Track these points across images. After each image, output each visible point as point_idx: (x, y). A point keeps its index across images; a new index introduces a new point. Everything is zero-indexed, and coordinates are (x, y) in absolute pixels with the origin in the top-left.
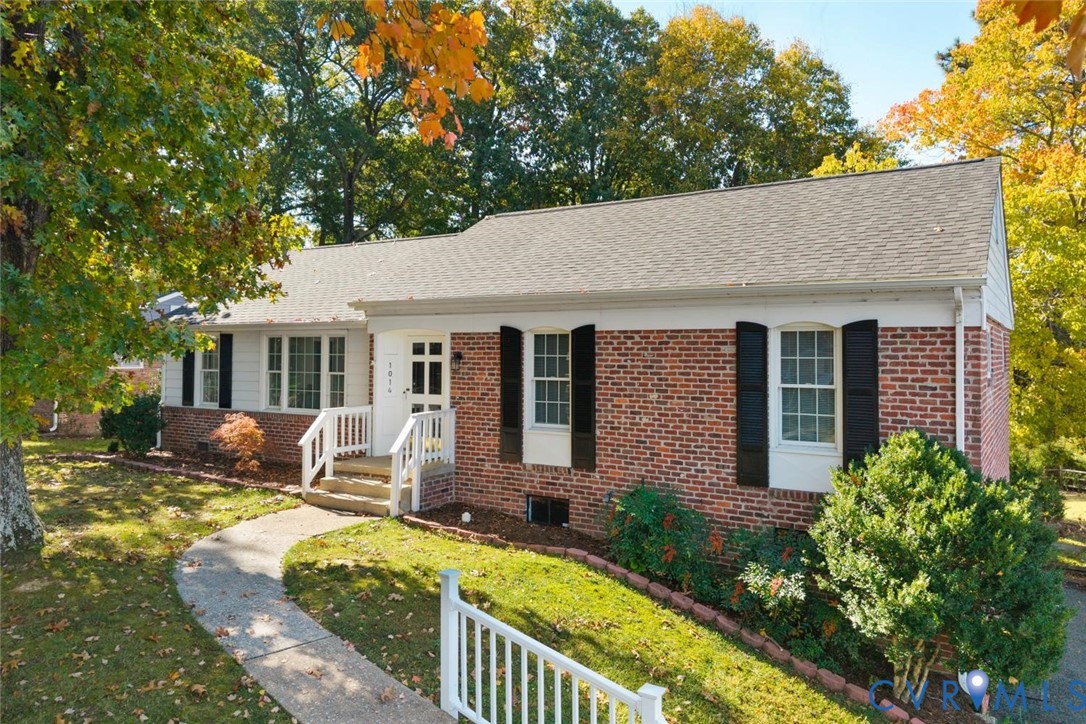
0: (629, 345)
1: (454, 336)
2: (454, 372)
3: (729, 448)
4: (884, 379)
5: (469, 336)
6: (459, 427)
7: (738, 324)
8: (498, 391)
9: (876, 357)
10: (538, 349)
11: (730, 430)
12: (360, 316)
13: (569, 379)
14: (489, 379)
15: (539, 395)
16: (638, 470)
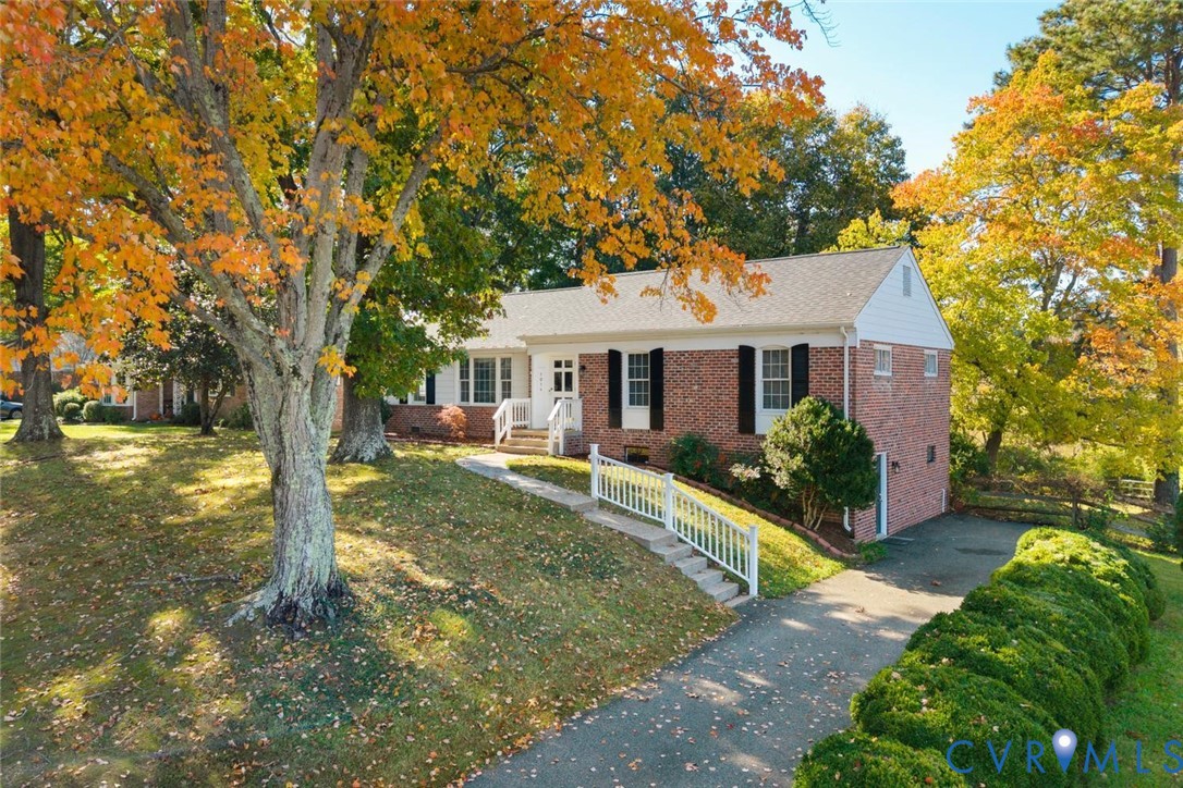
0: (682, 358)
1: (581, 356)
2: (581, 377)
3: (735, 415)
4: (812, 374)
5: (590, 356)
6: (584, 409)
7: (740, 347)
8: (607, 387)
9: (808, 363)
10: (631, 363)
11: (736, 405)
12: (523, 345)
13: (648, 380)
14: (602, 381)
15: (632, 389)
16: (687, 429)
